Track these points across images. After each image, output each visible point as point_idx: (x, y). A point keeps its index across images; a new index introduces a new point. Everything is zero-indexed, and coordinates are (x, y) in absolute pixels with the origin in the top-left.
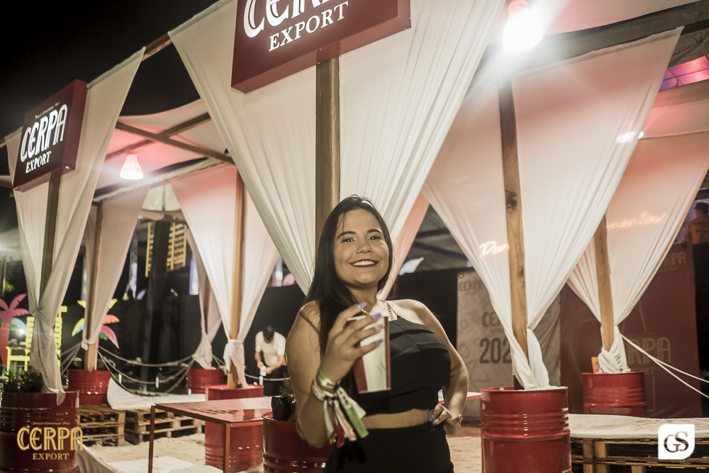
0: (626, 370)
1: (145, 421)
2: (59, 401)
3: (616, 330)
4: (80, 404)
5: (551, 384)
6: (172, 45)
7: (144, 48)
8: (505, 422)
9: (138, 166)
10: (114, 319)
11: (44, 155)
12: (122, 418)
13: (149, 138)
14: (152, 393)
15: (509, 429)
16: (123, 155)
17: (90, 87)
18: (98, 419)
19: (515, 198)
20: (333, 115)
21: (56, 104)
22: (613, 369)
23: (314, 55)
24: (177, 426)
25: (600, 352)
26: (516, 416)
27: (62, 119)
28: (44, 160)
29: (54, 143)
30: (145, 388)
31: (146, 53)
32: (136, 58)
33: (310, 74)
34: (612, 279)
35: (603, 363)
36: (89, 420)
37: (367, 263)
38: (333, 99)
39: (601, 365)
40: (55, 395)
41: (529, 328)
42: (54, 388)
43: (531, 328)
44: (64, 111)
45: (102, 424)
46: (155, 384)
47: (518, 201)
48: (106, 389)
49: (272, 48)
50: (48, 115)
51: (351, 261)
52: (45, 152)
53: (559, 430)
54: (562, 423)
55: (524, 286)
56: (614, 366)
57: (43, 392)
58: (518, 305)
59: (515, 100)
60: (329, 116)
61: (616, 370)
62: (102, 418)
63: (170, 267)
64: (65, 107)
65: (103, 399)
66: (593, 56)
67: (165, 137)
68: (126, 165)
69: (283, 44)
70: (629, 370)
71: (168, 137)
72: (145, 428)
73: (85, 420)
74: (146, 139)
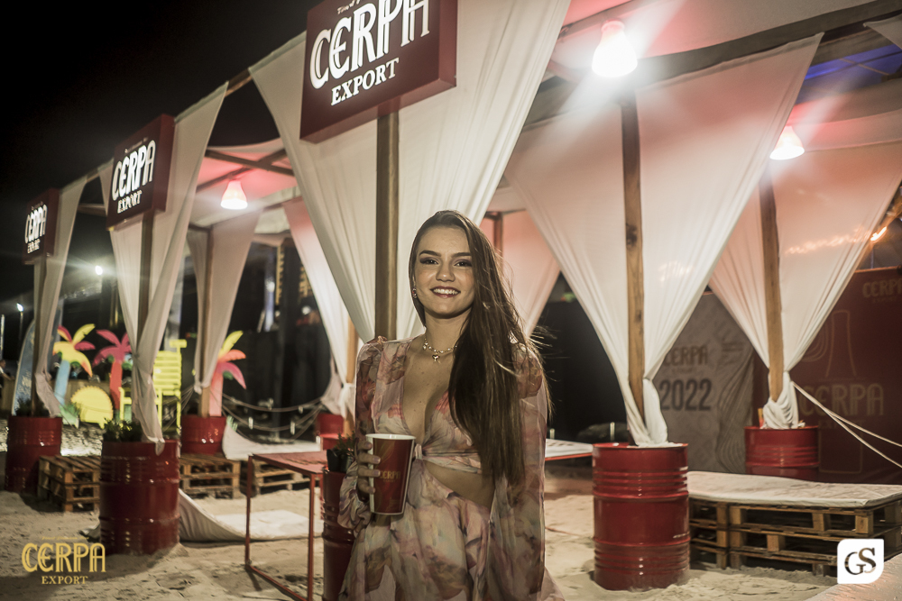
0: (798, 424)
1: (262, 472)
2: (158, 451)
3: (786, 377)
4: (182, 452)
5: (669, 440)
6: (252, 83)
7: (227, 84)
8: (614, 481)
9: (241, 193)
10: (240, 355)
11: (135, 194)
12: (236, 469)
13: (249, 165)
14: (285, 441)
15: (618, 488)
16: (225, 182)
17: (178, 121)
18: (212, 469)
19: (635, 233)
20: (390, 172)
21: (145, 140)
22: (779, 424)
23: (375, 110)
24: (298, 478)
25: (766, 402)
26: (626, 474)
27: (151, 157)
28: (135, 200)
29: (144, 183)
30: (277, 435)
31: (229, 88)
32: (221, 92)
33: (372, 127)
34: (784, 317)
35: (768, 416)
36: (202, 470)
39: (766, 419)
40: (154, 444)
41: (646, 378)
42: (153, 436)
43: (649, 379)
44: (152, 148)
45: (215, 475)
46: (289, 430)
47: (639, 236)
48: (221, 436)
49: (334, 102)
50: (137, 150)
52: (136, 191)
53: (674, 491)
54: (679, 482)
55: (642, 332)
56: (780, 420)
57: (143, 441)
58: (634, 353)
59: (640, 118)
60: (387, 174)
61: (783, 424)
62: (217, 468)
63: (303, 293)
64: (152, 144)
65: (218, 448)
66: (723, 68)
67: (267, 163)
68: (228, 193)
69: (344, 98)
70: (802, 425)
71: (271, 164)
72: (261, 480)
73: (197, 470)
74: (245, 166)
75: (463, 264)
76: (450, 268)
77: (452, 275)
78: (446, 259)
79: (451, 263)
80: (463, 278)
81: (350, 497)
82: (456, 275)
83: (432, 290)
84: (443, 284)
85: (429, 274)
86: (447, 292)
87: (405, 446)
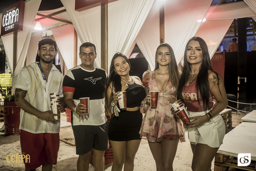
9: (40, 25)
11: (12, 25)
17: (26, 2)
19: (163, 41)
20: (106, 21)
21: (15, 8)
27: (17, 13)
29: (15, 22)
37: (124, 70)
38: (106, 16)
50: (11, 11)
51: (120, 70)
60: (105, 22)
64: (18, 9)
67: (50, 16)
68: (36, 25)
71: (51, 17)
74: (43, 17)
75: (167, 54)
76: (165, 55)
77: (165, 57)
78: (164, 54)
79: (165, 54)
80: (167, 57)
81: (144, 104)
82: (166, 57)
83: (161, 60)
84: (163, 59)
85: (160, 57)
86: (164, 60)
87: (157, 94)
